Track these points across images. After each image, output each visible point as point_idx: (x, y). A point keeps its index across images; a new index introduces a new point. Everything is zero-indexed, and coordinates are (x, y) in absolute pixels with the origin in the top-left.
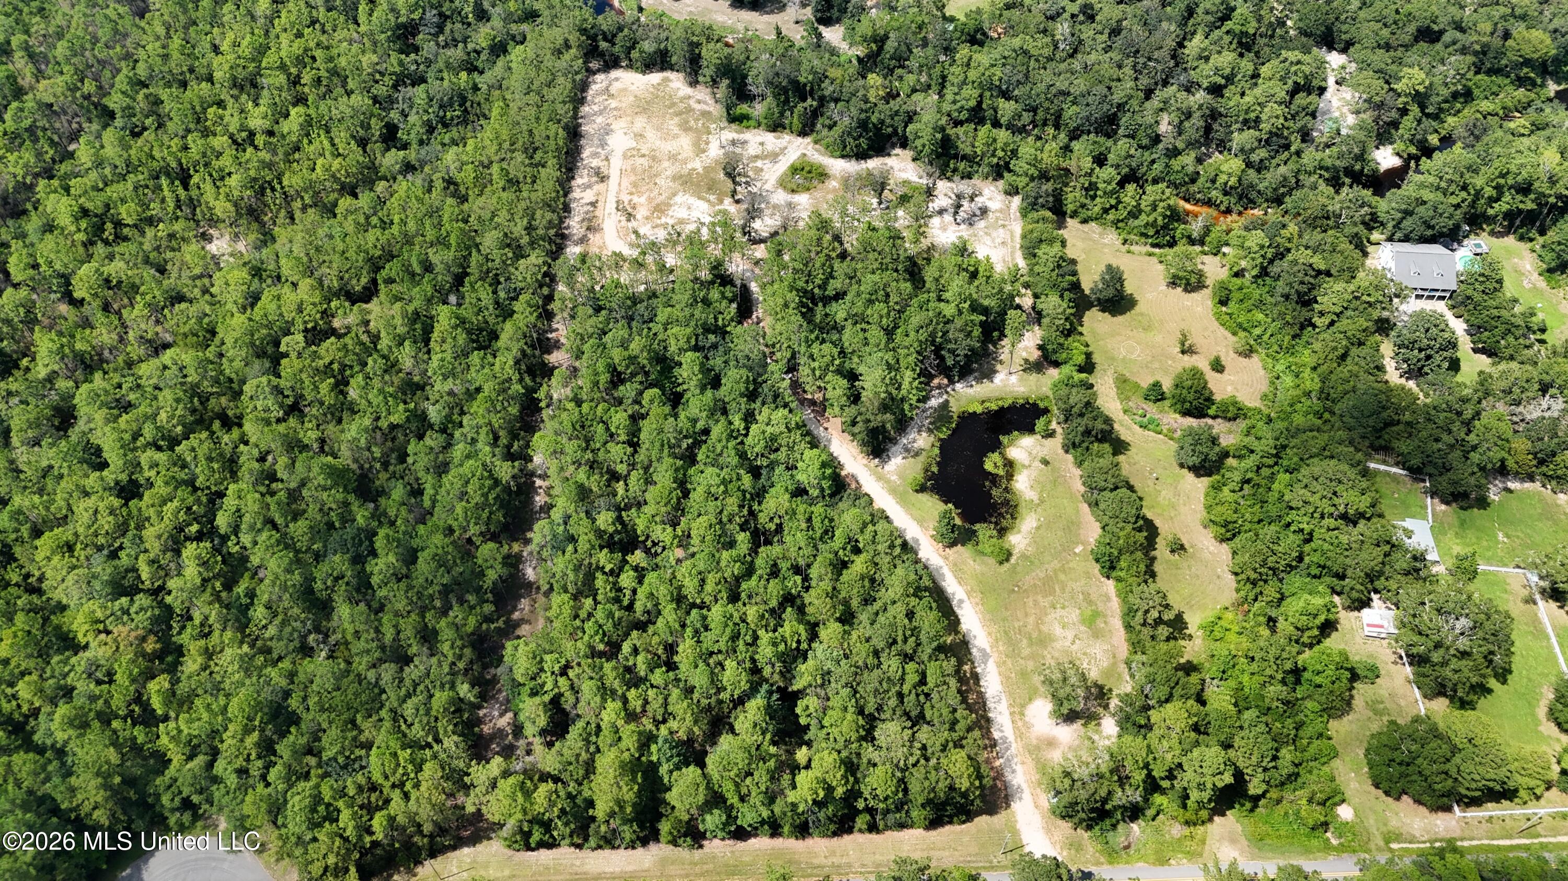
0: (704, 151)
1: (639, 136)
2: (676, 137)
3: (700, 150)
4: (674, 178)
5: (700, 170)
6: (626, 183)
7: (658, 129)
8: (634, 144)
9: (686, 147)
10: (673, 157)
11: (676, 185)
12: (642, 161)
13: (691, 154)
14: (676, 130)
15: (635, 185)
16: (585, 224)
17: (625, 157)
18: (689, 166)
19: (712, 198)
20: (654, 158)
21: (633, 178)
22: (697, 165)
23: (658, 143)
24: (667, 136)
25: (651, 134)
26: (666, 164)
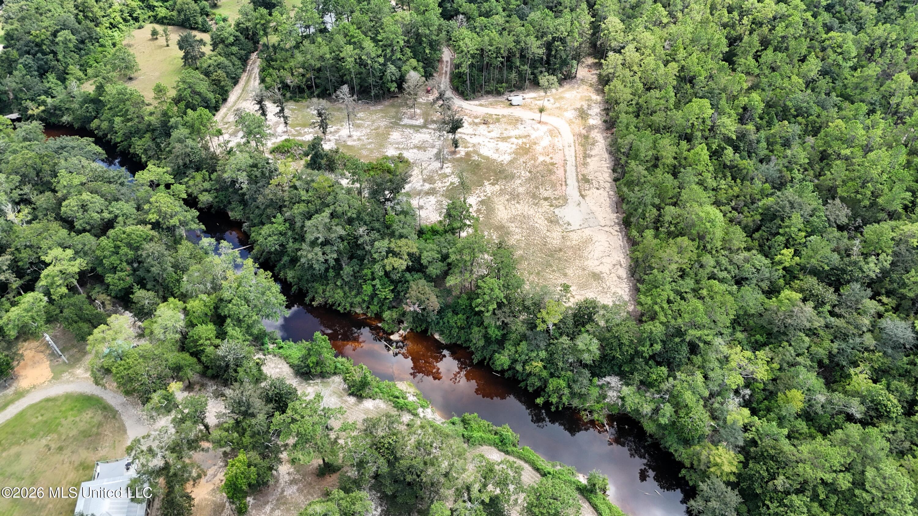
0: (482, 202)
1: (553, 221)
2: (513, 220)
3: (486, 203)
4: (512, 177)
5: (486, 183)
6: (560, 173)
7: (533, 229)
8: (557, 211)
9: (501, 207)
10: (515, 197)
11: (510, 170)
12: (546, 194)
13: (496, 199)
14: (512, 227)
15: (551, 172)
16: (590, 141)
17: (565, 200)
18: (497, 187)
19: (476, 158)
20: (534, 196)
21: (553, 177)
22: (489, 188)
23: (531, 212)
24: (523, 219)
25: (541, 223)
26: (521, 190)
